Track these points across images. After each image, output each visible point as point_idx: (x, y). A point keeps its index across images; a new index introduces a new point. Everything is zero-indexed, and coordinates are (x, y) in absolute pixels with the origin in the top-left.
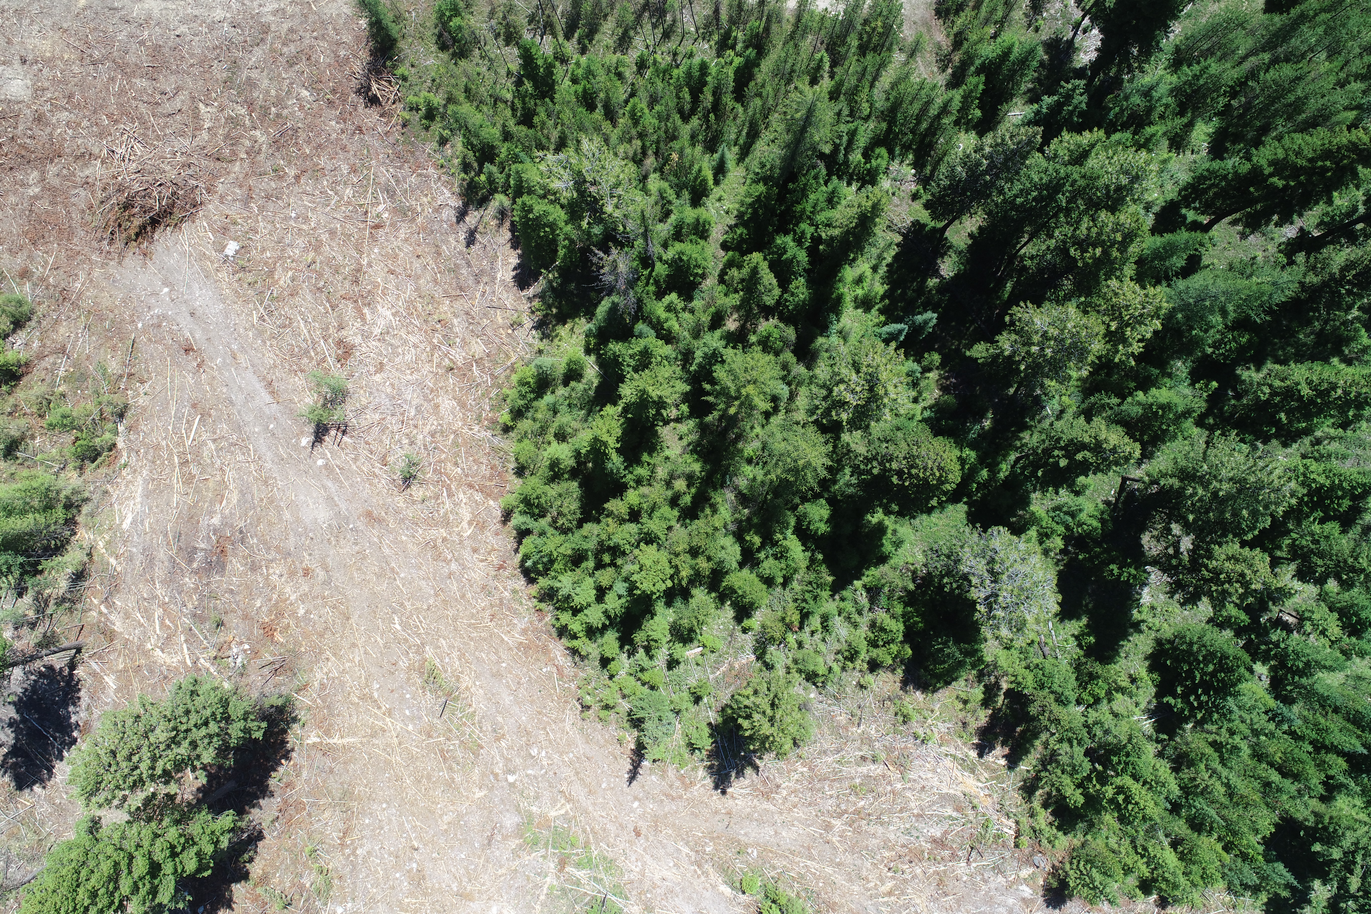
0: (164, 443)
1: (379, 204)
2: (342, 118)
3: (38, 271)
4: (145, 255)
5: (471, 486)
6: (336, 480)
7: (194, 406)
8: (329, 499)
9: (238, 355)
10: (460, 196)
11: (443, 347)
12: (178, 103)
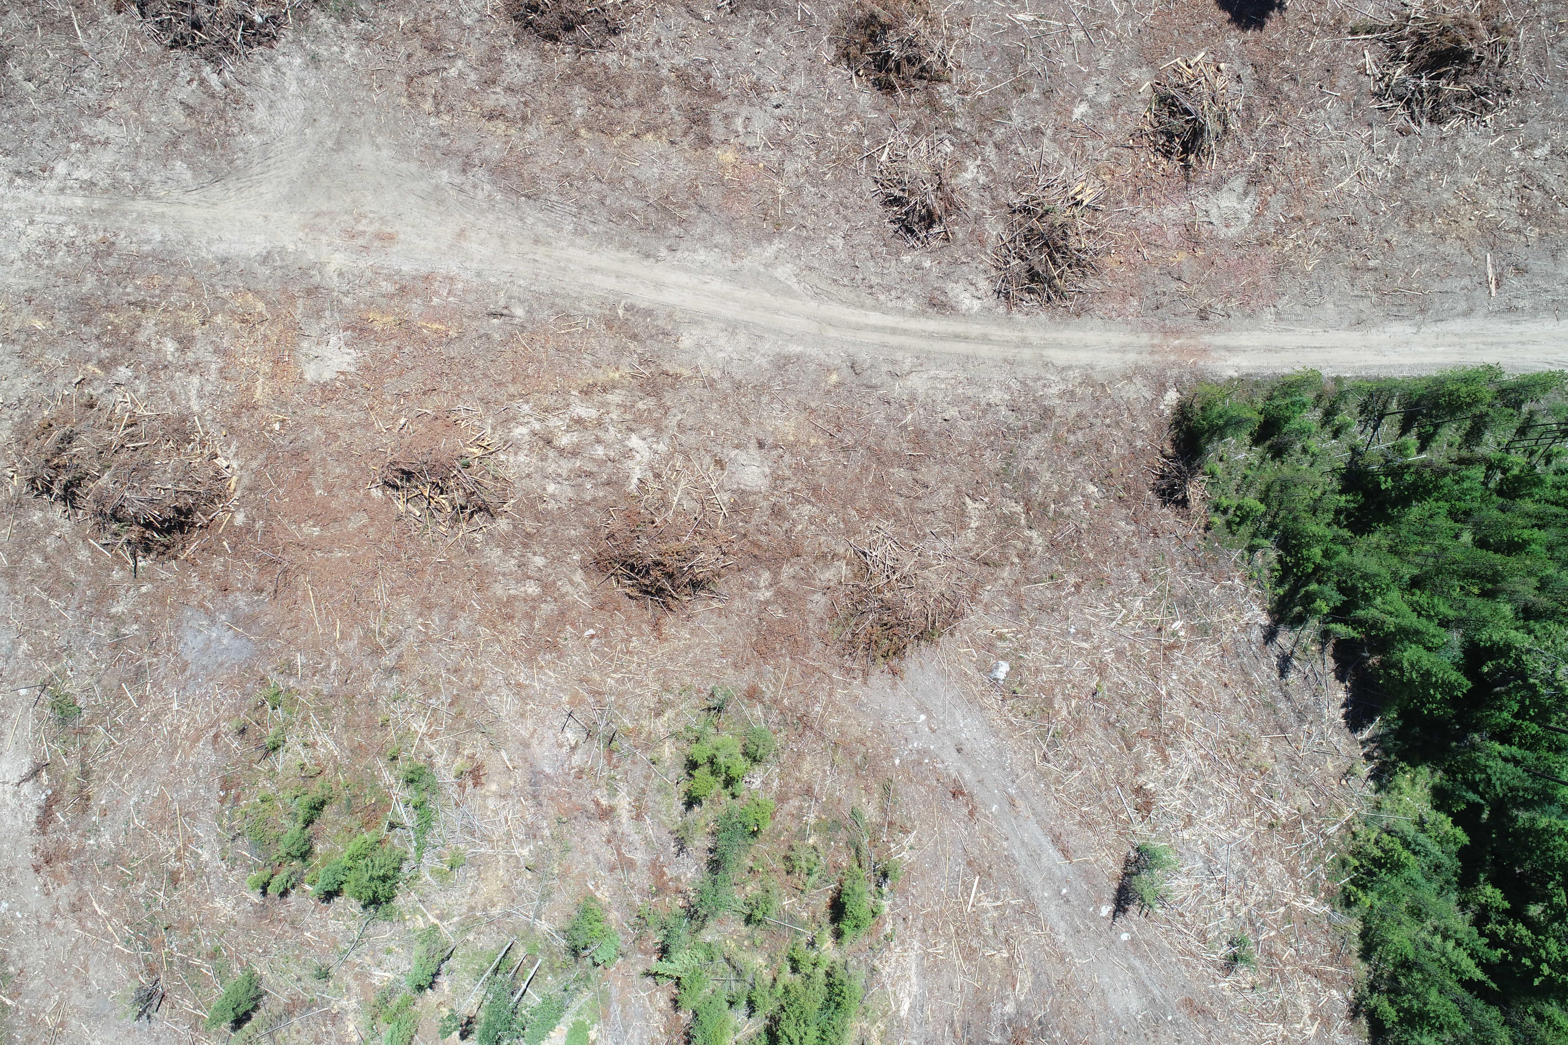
0: (937, 908)
1: (1174, 621)
2: (1134, 519)
3: (768, 690)
5: (1306, 970)
6: (1144, 957)
7: (969, 864)
8: (1141, 986)
9: (1018, 802)
10: (1271, 613)
11: (1264, 799)
12: (941, 497)
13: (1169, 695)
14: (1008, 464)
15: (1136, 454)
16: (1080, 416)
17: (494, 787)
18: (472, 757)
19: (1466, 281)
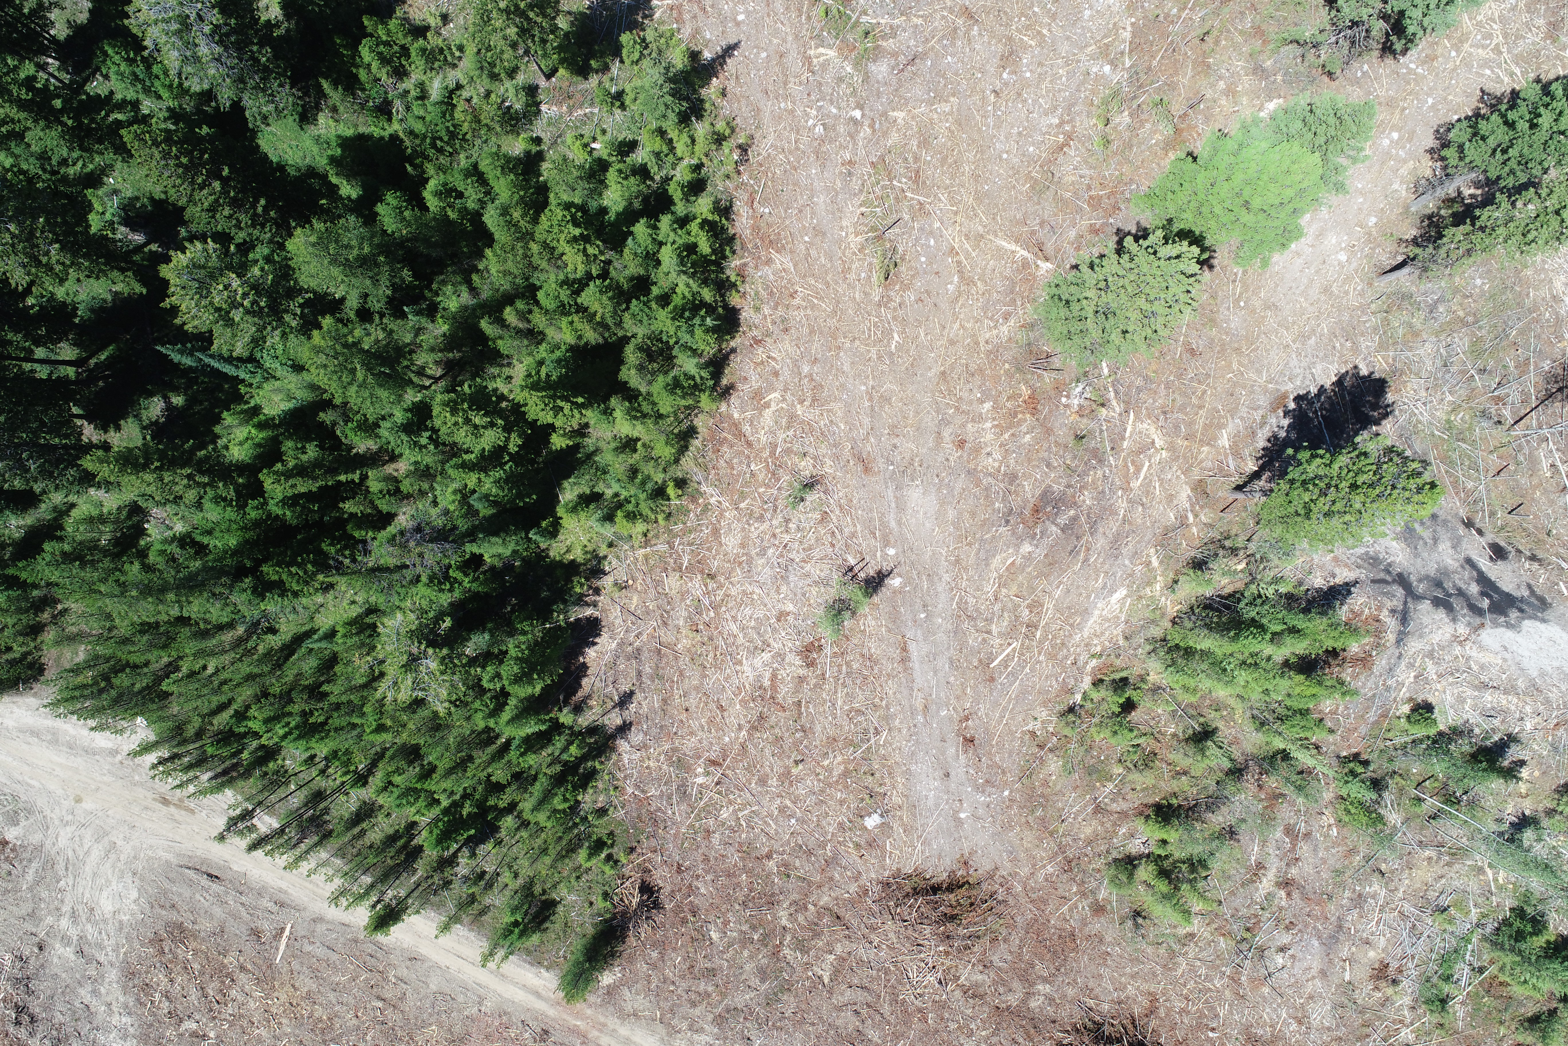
0: (1042, 658)
1: (701, 785)
2: (691, 890)
3: (1084, 905)
4: (965, 863)
5: (749, 444)
6: (884, 525)
7: (992, 679)
8: (901, 507)
9: (920, 708)
10: (613, 749)
11: (707, 603)
12: (849, 995)
13: (740, 728)
14: (775, 994)
15: (662, 946)
16: (694, 1004)
17: (1372, 954)
18: (1377, 988)
19: (308, 948)
